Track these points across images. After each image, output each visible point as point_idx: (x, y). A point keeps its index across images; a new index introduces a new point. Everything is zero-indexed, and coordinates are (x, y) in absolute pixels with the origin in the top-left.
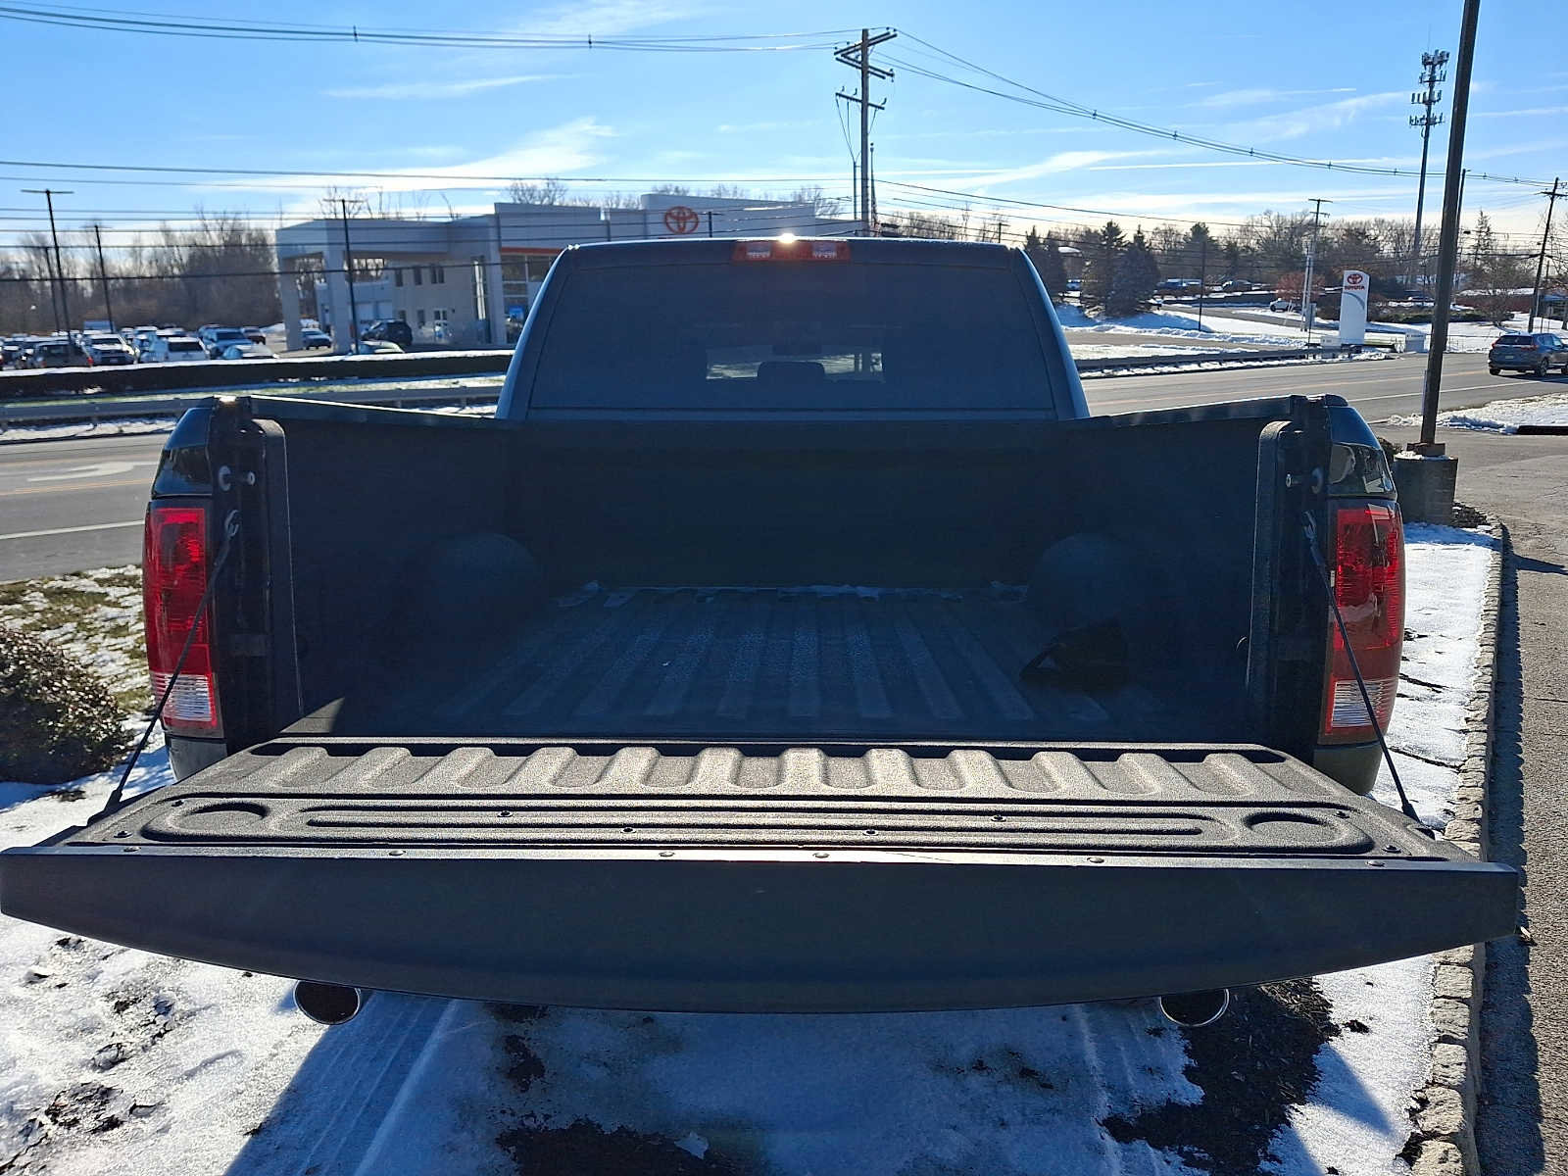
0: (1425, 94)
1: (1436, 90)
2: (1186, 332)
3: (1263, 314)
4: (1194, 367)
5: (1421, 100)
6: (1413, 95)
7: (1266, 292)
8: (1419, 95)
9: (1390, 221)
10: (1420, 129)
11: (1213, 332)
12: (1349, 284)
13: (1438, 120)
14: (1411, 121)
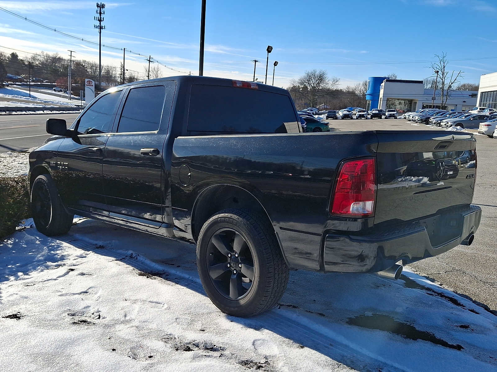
0: (98, 17)
1: (102, 16)
2: (25, 97)
3: (51, 92)
4: (42, 112)
5: (97, 19)
6: (95, 17)
7: (50, 84)
8: (96, 18)
9: (88, 61)
10: (98, 30)
11: (36, 98)
12: (87, 84)
13: (103, 28)
14: (95, 26)
